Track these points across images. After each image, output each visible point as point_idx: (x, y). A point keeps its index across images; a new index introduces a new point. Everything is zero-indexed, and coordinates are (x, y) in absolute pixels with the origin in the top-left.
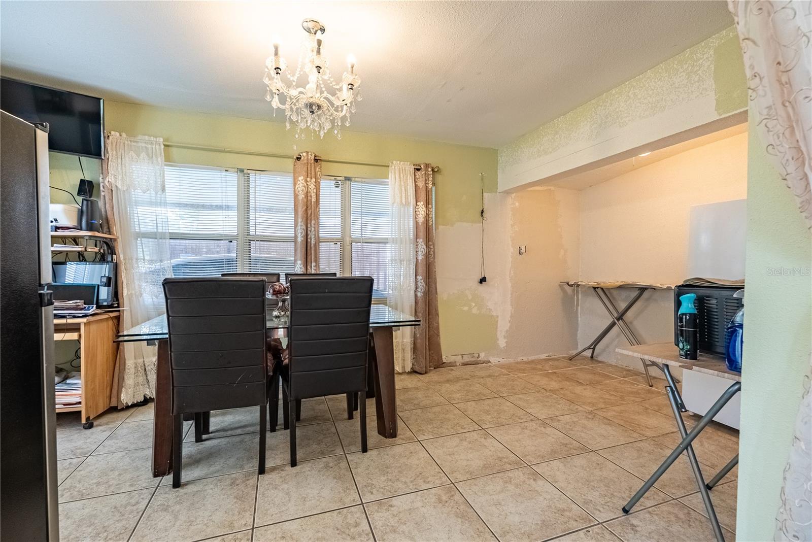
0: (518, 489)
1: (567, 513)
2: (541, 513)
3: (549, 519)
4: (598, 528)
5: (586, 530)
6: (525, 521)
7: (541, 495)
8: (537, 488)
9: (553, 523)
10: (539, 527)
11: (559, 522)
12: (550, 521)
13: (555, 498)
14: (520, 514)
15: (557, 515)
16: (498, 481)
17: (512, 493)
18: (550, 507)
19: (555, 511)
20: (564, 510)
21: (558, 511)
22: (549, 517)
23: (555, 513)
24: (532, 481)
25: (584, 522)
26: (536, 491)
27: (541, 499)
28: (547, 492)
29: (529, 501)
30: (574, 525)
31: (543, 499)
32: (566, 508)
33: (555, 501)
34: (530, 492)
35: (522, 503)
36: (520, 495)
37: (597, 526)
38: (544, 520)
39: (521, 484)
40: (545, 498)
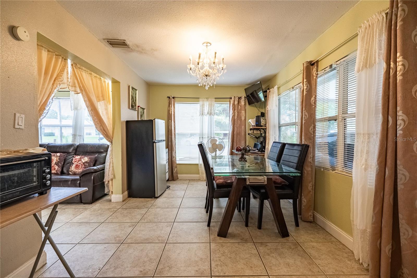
0: (142, 261)
1: (113, 269)
2: (123, 261)
3: (118, 261)
4: (95, 275)
5: (100, 270)
6: (126, 253)
7: (130, 267)
8: (135, 269)
9: (115, 261)
10: (120, 256)
11: (114, 263)
12: (117, 261)
13: (123, 271)
14: (130, 254)
15: (117, 265)
16: (154, 257)
17: (143, 258)
18: (122, 266)
19: (118, 266)
20: (115, 269)
21: (117, 267)
22: (119, 262)
23: (118, 265)
24: (142, 270)
25: (103, 271)
26: (135, 267)
27: (129, 266)
28: (130, 271)
29: (133, 260)
30: (106, 267)
31: (128, 266)
32: (115, 271)
33: (122, 270)
34: (136, 264)
35: (134, 258)
36: (139, 260)
37: (96, 275)
38: (120, 259)
39: (144, 264)
40: (127, 267)
